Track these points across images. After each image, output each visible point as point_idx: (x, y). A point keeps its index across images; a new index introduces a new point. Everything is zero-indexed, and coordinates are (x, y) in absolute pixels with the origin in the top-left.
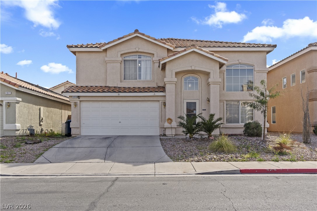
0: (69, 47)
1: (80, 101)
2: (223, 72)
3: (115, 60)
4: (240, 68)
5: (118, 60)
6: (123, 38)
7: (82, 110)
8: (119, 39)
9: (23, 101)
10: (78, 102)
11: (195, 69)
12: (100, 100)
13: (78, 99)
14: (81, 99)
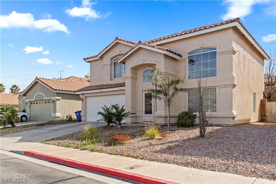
0: (85, 59)
1: (86, 97)
2: (185, 60)
3: (107, 64)
4: (202, 53)
5: (108, 64)
6: (109, 46)
7: (87, 103)
8: (107, 47)
9: (62, 99)
10: (84, 97)
11: (144, 63)
12: (93, 96)
13: (83, 96)
14: (85, 95)
